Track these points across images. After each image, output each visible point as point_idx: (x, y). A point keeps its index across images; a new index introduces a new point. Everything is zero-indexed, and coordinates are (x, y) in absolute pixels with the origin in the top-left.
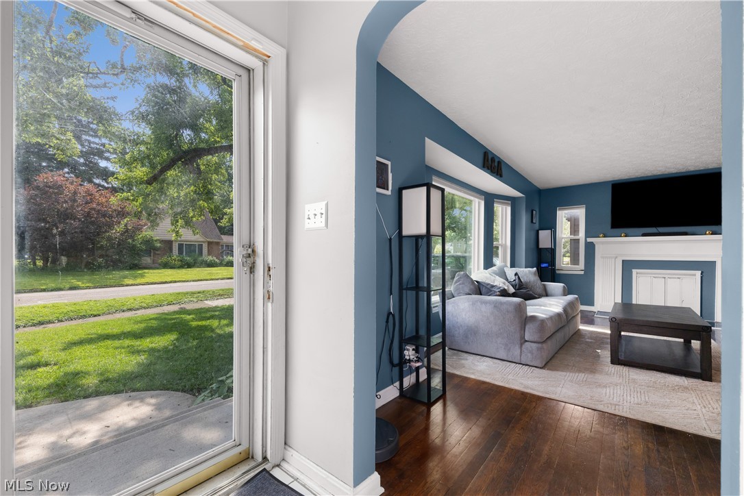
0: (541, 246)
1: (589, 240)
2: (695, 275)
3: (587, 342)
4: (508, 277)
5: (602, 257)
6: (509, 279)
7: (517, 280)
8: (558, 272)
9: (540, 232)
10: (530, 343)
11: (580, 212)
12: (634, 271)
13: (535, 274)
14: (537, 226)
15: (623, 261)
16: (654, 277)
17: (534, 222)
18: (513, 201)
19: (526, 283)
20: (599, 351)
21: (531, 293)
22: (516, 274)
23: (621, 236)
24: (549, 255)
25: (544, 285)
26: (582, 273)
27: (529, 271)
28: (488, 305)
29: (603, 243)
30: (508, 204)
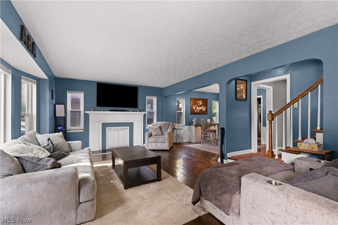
0: (57, 115)
1: (86, 112)
2: (127, 128)
3: (101, 177)
4: (40, 142)
5: (93, 122)
6: (41, 143)
7: (50, 145)
8: (68, 132)
9: (56, 105)
10: (84, 204)
11: (81, 96)
12: (107, 128)
13: (62, 137)
14: (54, 101)
15: (102, 123)
16: (115, 131)
17: (53, 98)
18: (39, 81)
19: (57, 145)
20: (112, 182)
21: (63, 152)
22: (49, 140)
23: (101, 111)
24: (62, 121)
25: (69, 144)
26: (83, 131)
27: (57, 135)
28: (40, 183)
29: (93, 114)
30: (34, 82)
